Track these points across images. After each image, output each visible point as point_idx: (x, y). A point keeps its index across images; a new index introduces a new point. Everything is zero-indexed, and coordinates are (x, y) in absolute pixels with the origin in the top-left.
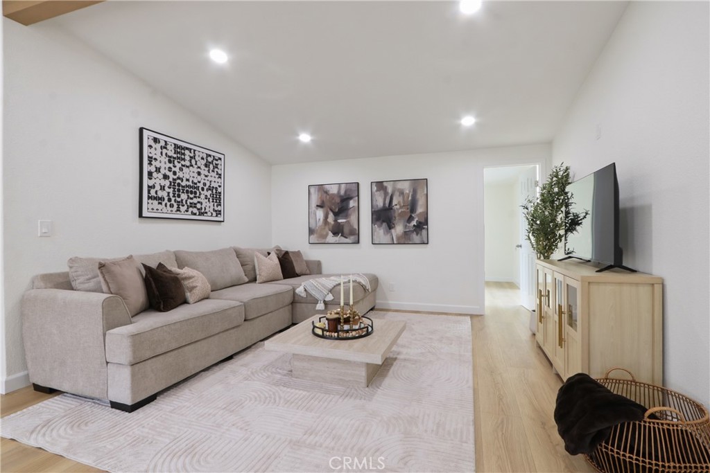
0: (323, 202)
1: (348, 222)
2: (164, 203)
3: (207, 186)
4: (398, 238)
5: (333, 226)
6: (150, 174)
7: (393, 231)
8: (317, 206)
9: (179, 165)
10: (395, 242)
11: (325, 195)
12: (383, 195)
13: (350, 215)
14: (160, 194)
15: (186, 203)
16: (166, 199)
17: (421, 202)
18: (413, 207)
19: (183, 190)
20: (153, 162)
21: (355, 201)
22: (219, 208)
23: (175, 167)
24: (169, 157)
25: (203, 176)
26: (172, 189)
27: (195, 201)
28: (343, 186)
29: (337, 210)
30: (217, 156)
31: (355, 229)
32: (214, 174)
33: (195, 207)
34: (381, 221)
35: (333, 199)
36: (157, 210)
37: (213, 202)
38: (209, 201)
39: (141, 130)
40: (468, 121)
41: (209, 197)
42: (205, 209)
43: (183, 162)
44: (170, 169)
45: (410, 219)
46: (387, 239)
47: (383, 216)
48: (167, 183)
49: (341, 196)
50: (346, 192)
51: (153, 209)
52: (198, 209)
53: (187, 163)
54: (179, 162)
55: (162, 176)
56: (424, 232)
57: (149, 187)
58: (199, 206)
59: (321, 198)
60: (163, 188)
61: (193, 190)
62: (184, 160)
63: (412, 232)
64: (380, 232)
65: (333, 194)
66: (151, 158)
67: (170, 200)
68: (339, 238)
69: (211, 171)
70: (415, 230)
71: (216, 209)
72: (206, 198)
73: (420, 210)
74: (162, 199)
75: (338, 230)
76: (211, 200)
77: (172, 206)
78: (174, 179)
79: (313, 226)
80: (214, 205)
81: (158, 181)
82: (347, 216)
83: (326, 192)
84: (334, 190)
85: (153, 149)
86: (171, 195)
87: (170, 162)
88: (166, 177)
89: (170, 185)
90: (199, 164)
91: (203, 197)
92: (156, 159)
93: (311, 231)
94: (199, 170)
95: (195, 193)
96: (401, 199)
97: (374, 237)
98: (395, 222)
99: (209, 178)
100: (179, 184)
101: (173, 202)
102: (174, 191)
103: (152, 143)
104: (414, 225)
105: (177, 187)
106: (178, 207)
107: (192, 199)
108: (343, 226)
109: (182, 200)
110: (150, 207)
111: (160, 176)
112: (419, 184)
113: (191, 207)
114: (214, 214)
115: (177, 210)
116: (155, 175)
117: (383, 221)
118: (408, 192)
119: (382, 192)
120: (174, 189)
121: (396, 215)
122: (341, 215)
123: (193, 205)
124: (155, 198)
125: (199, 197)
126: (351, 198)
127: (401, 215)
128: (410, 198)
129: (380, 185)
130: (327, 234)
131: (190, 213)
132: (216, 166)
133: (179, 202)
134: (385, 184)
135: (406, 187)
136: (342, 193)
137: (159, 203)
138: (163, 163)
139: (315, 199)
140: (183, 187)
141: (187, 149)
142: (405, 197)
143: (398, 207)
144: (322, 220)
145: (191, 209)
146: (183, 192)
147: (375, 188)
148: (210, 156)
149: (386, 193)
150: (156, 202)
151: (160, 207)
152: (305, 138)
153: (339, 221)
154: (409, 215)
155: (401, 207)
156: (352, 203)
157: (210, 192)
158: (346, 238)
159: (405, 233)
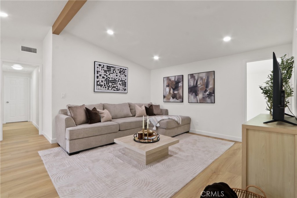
0: (169, 84)
1: (178, 93)
2: (103, 87)
3: (120, 80)
4: (200, 100)
5: (173, 95)
6: (98, 77)
7: (198, 97)
8: (167, 86)
9: (108, 73)
10: (199, 102)
12: (193, 80)
13: (179, 89)
14: (101, 83)
15: (111, 86)
16: (104, 85)
17: (211, 83)
18: (207, 86)
19: (110, 82)
20: (99, 73)
21: (181, 83)
22: (125, 88)
23: (107, 74)
24: (105, 70)
25: (118, 76)
26: (106, 82)
27: (115, 85)
28: (176, 77)
29: (174, 88)
30: (124, 68)
31: (181, 96)
32: (123, 75)
33: (115, 88)
34: (192, 92)
35: (173, 83)
36: (100, 89)
37: (123, 85)
38: (121, 85)
39: (95, 62)
40: (227, 39)
41: (121, 84)
42: (119, 88)
43: (110, 72)
44: (105, 75)
45: (206, 91)
46: (195, 100)
47: (193, 90)
48: (104, 80)
49: (176, 82)
50: (178, 79)
51: (98, 89)
52: (116, 89)
53: (112, 72)
54: (109, 72)
55: (102, 77)
56: (213, 97)
57: (97, 81)
58: (116, 87)
59: (168, 82)
60: (102, 81)
61: (114, 81)
62: (111, 71)
63: (207, 97)
64: (192, 97)
65: (173, 81)
66: (98, 71)
67: (105, 86)
68: (175, 100)
69: (122, 74)
70: (208, 96)
71: (124, 88)
72: (120, 84)
73: (210, 86)
74: (102, 85)
75: (174, 96)
76: (122, 85)
77: (106, 88)
78: (106, 78)
79: (165, 95)
80: (123, 87)
81: (100, 79)
82: (178, 90)
83: (170, 80)
84: (173, 79)
85: (99, 68)
86: (105, 84)
87: (105, 72)
88: (103, 78)
89: (105, 80)
90: (117, 72)
91: (118, 84)
92: (100, 72)
93: (164, 97)
94: (117, 74)
95: (115, 83)
96: (201, 82)
97: (189, 100)
98: (199, 92)
99: (121, 77)
100: (108, 80)
101: (106, 86)
102: (107, 82)
103: (98, 66)
104: (208, 94)
105: (108, 81)
106: (108, 88)
107: (114, 85)
108: (176, 94)
109: (110, 85)
110: (98, 88)
111: (101, 77)
112: (210, 74)
113: (113, 88)
114: (123, 90)
115: (108, 89)
116: (99, 77)
117: (193, 92)
118: (204, 78)
119: (193, 79)
120: (107, 81)
121: (199, 89)
122: (175, 90)
123: (114, 87)
124: (99, 85)
125: (117, 84)
126: (180, 82)
127: (202, 89)
128: (206, 81)
129: (192, 76)
130: (170, 98)
131: (113, 90)
132: (124, 72)
133: (108, 86)
134: (194, 75)
135: (204, 76)
136: (176, 80)
137: (101, 87)
138: (102, 73)
139: (166, 83)
140: (110, 81)
141: (112, 67)
142: (204, 81)
143: (200, 85)
144: (168, 92)
145: (113, 89)
146: (110, 83)
147: (190, 77)
148: (121, 69)
149: (195, 79)
150: (99, 86)
151: (101, 88)
152: (156, 58)
153: (175, 92)
154: (205, 89)
155: (201, 85)
156: (180, 84)
157: (121, 82)
158: (177, 100)
159: (203, 98)
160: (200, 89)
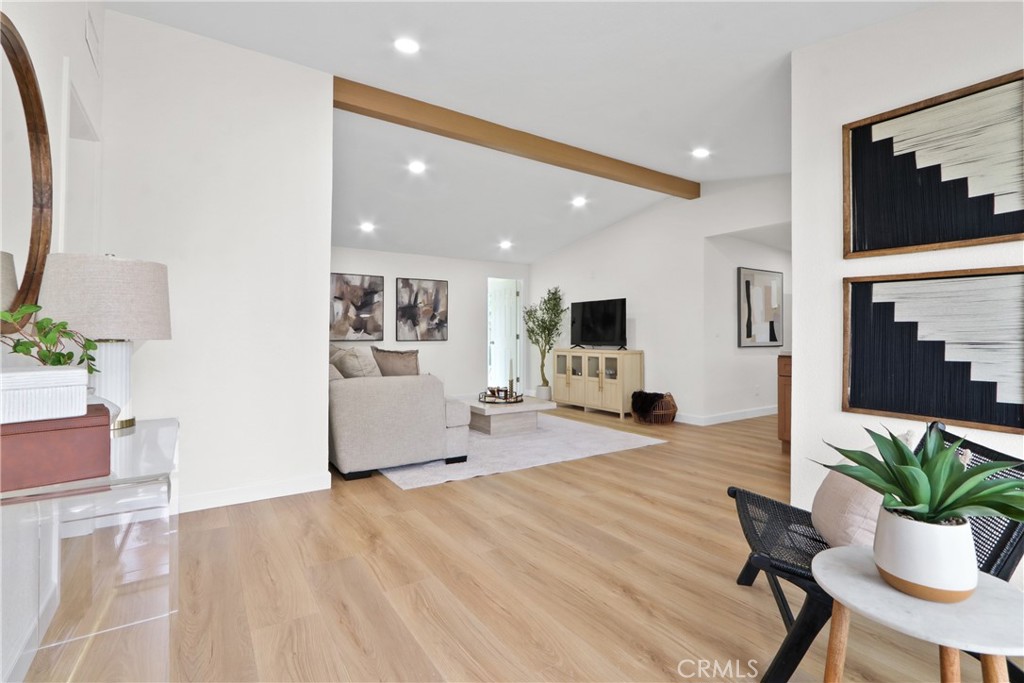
0: (343, 293)
1: (372, 318)
4: (422, 335)
5: (355, 321)
7: (417, 328)
8: (335, 297)
10: (419, 339)
11: (345, 286)
12: (408, 292)
13: (374, 310)
17: (442, 302)
18: (435, 309)
21: (379, 296)
28: (367, 278)
29: (359, 304)
31: (379, 325)
34: (405, 318)
35: (355, 291)
40: (506, 245)
45: (433, 317)
46: (411, 336)
47: (408, 313)
49: (364, 289)
50: (370, 285)
56: (445, 329)
59: (339, 289)
63: (435, 329)
64: (405, 328)
65: (355, 286)
68: (361, 335)
70: (437, 328)
73: (441, 309)
75: (359, 326)
82: (370, 312)
83: (347, 283)
84: (356, 282)
96: (425, 298)
97: (399, 334)
98: (420, 319)
104: (436, 323)
108: (366, 322)
112: (441, 285)
117: (408, 318)
118: (431, 291)
119: (407, 289)
121: (421, 312)
122: (364, 310)
126: (376, 292)
127: (425, 312)
128: (433, 297)
129: (406, 282)
130: (347, 330)
134: (411, 281)
135: (430, 287)
136: (366, 285)
139: (334, 290)
142: (429, 297)
143: (422, 305)
144: (340, 314)
147: (400, 285)
149: (411, 291)
152: (367, 227)
153: (362, 316)
154: (432, 313)
155: (425, 305)
156: (376, 298)
158: (369, 334)
159: (429, 330)
160: (424, 313)
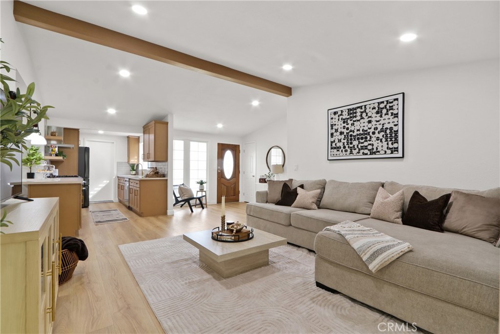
2: (340, 150)
3: (379, 130)
6: (332, 134)
9: (351, 122)
14: (338, 145)
15: (358, 147)
16: (342, 147)
19: (355, 138)
20: (334, 127)
22: (395, 145)
23: (348, 124)
24: (344, 119)
25: (374, 123)
26: (346, 140)
27: (366, 144)
30: (391, 99)
32: (389, 116)
33: (367, 149)
36: (336, 155)
37: (386, 140)
38: (381, 141)
39: (328, 110)
41: (381, 137)
42: (377, 149)
43: (355, 119)
44: (344, 127)
48: (343, 136)
51: (334, 155)
52: (369, 150)
53: (358, 118)
54: (351, 120)
55: (339, 134)
57: (331, 142)
58: (370, 147)
60: (340, 141)
61: (365, 135)
62: (356, 117)
66: (333, 125)
67: (344, 147)
69: (383, 115)
71: (390, 146)
72: (378, 140)
74: (340, 147)
76: (384, 140)
77: (346, 151)
78: (347, 133)
80: (388, 144)
81: (337, 138)
85: (334, 119)
86: (346, 144)
87: (344, 123)
88: (341, 133)
89: (345, 137)
90: (369, 115)
91: (374, 139)
92: (335, 125)
94: (370, 119)
95: (366, 138)
99: (382, 122)
100: (351, 135)
101: (347, 148)
102: (348, 141)
103: (333, 116)
105: (350, 138)
106: (351, 151)
107: (363, 143)
109: (354, 146)
110: (332, 153)
111: (338, 133)
113: (361, 149)
114: (389, 151)
115: (350, 153)
116: (335, 134)
120: (348, 139)
124: (335, 148)
125: (370, 141)
131: (361, 153)
132: (391, 108)
133: (352, 147)
137: (337, 151)
138: (340, 125)
140: (354, 136)
141: (358, 107)
145: (362, 151)
146: (355, 140)
148: (383, 102)
150: (335, 150)
151: (338, 153)
157: (383, 133)
